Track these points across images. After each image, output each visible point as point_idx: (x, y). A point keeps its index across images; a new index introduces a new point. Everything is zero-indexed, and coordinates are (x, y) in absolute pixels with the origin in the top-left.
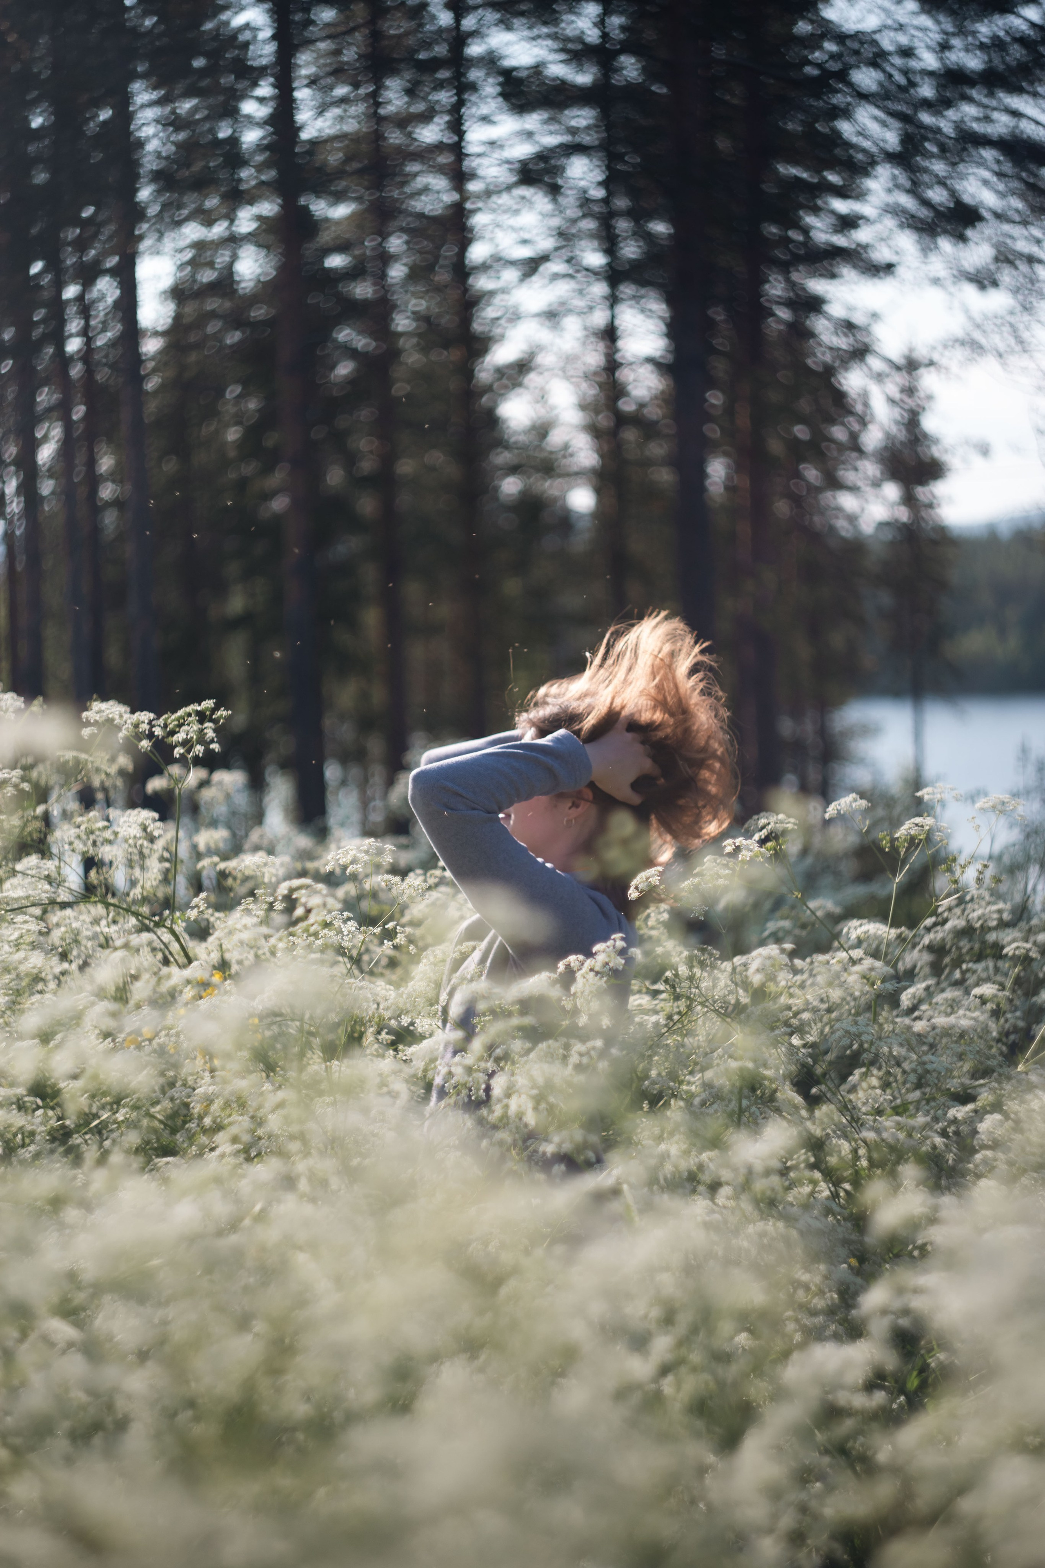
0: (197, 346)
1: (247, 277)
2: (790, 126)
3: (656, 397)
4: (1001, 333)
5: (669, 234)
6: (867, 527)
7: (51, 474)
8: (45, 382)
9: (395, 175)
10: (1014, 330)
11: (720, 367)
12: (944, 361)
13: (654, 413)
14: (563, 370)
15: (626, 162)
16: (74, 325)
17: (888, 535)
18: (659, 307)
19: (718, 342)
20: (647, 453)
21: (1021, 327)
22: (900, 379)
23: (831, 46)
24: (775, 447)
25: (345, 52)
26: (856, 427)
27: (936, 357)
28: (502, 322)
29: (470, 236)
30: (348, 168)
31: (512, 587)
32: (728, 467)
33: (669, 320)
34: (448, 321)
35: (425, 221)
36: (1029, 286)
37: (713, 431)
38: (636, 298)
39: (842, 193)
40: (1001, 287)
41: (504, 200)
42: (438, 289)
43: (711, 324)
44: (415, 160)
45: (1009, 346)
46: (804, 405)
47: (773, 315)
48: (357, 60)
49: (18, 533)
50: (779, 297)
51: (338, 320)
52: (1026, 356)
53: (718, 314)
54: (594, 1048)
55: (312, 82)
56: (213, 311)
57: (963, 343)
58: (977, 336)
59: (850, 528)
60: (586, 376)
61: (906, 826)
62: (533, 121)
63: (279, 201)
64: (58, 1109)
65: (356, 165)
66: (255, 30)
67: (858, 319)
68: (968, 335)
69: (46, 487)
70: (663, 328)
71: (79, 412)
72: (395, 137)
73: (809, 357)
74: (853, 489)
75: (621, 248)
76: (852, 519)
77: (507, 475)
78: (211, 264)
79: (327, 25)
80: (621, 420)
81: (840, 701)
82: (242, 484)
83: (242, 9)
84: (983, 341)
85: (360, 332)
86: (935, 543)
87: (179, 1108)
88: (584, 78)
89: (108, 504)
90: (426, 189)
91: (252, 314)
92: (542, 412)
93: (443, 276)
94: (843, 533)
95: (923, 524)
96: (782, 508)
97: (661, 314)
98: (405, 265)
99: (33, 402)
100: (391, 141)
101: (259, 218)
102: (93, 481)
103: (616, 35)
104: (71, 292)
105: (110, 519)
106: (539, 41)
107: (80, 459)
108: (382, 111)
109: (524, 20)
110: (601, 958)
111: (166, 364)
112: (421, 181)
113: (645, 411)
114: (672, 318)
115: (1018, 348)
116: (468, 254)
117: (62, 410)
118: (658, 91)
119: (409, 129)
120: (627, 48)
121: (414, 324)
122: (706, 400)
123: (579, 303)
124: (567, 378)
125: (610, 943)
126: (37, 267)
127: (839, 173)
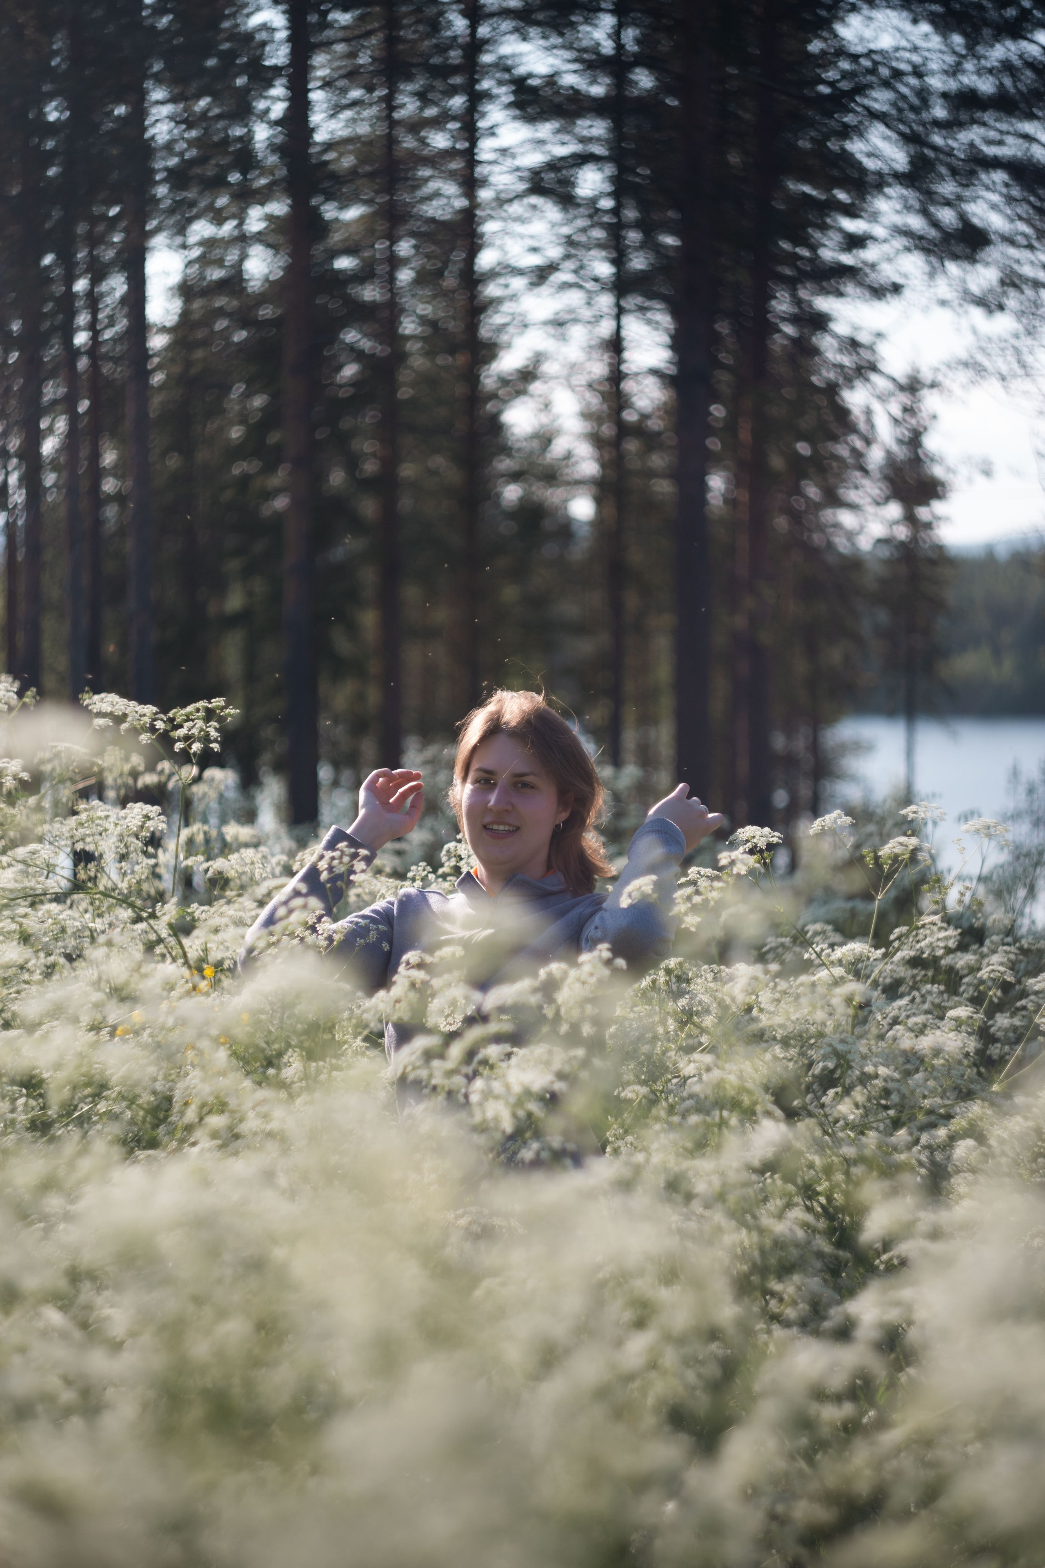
0: (205, 343)
1: (257, 276)
2: (801, 143)
3: (659, 409)
4: (1005, 356)
5: (677, 247)
6: (865, 544)
7: (55, 466)
8: (52, 375)
9: (407, 179)
10: (1017, 351)
11: (723, 379)
12: (947, 382)
13: (655, 424)
14: (568, 378)
15: (638, 175)
16: (83, 319)
17: (885, 552)
18: (665, 319)
19: (724, 357)
20: (650, 464)
21: (1025, 350)
22: (905, 398)
23: (845, 65)
24: (777, 462)
25: (361, 55)
26: (859, 444)
27: (940, 378)
28: (511, 329)
29: (480, 242)
30: (360, 170)
31: (510, 593)
32: (728, 481)
33: (673, 332)
34: (453, 326)
35: (433, 226)
36: (1034, 310)
37: (714, 444)
38: (642, 309)
39: (851, 212)
40: (1007, 311)
41: (515, 208)
42: (445, 294)
43: (717, 338)
44: (425, 165)
45: (1011, 369)
46: (807, 422)
47: (779, 331)
48: (371, 64)
49: (20, 523)
50: (784, 312)
51: (344, 323)
52: (1028, 379)
53: (723, 328)
54: (575, 1057)
55: (327, 84)
56: (221, 309)
57: (966, 365)
58: (980, 358)
59: (848, 544)
60: (590, 386)
61: (890, 845)
62: (545, 130)
63: (289, 201)
64: (41, 1100)
65: (368, 168)
66: (271, 30)
67: (863, 338)
68: (972, 357)
69: (50, 479)
70: (666, 339)
71: (83, 406)
72: (409, 142)
73: (813, 374)
74: (853, 507)
75: (631, 260)
76: (851, 536)
77: (509, 483)
78: (220, 263)
79: (344, 28)
80: (624, 430)
81: (832, 719)
82: (245, 480)
83: (258, 9)
84: (986, 363)
85: (365, 335)
86: (932, 562)
87: (161, 1103)
88: (598, 90)
89: (110, 498)
90: (437, 194)
91: (261, 313)
92: (544, 419)
93: (450, 281)
94: (841, 549)
95: (921, 544)
96: (781, 523)
97: (666, 325)
98: (412, 269)
99: (39, 394)
100: (405, 145)
101: (269, 218)
102: (97, 474)
103: (631, 47)
104: (81, 285)
105: (111, 512)
106: (555, 51)
107: (84, 452)
108: (396, 115)
109: (539, 30)
110: (587, 968)
111: (172, 360)
112: (433, 186)
113: (650, 423)
114: (676, 329)
115: (1020, 372)
116: (477, 261)
117: (68, 403)
118: (671, 104)
119: (423, 134)
120: (639, 61)
121: (420, 329)
122: (710, 414)
123: (586, 313)
124: (572, 388)
125: (596, 953)
126: (48, 260)
127: (848, 192)
